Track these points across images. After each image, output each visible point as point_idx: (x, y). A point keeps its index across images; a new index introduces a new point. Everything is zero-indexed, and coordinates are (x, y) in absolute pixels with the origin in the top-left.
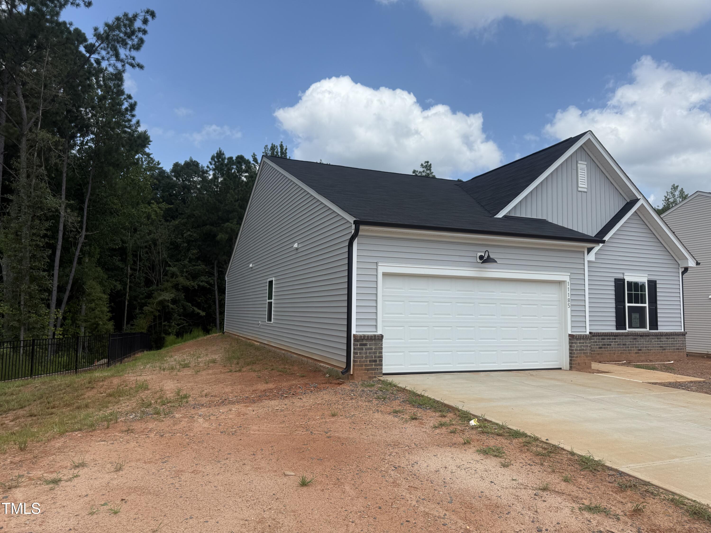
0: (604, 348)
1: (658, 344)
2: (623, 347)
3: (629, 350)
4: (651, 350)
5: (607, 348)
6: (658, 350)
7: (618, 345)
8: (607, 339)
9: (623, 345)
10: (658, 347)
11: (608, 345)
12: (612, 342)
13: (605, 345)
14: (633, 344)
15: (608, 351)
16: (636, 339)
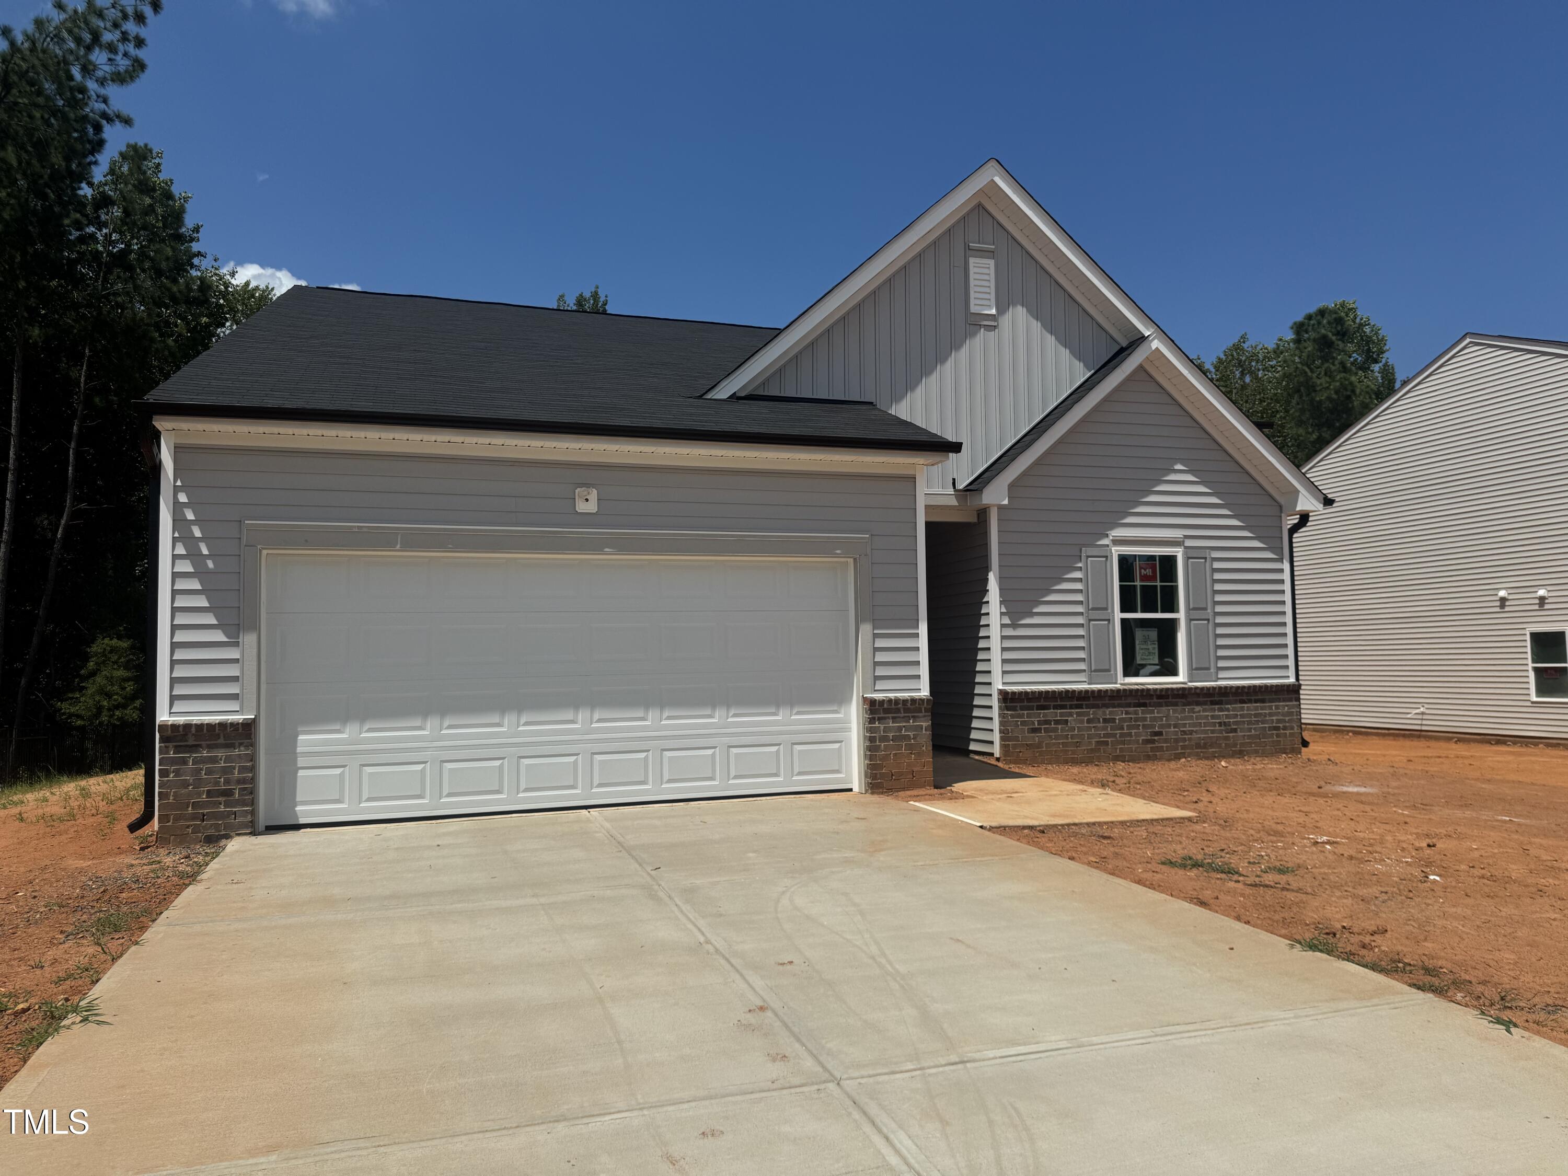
0: (1046, 730)
1: (1213, 717)
2: (1105, 728)
3: (1122, 735)
4: (1191, 732)
5: (1056, 730)
6: (1213, 732)
7: (1089, 721)
8: (1055, 707)
9: (1105, 721)
10: (1214, 724)
11: (1057, 722)
12: (1071, 715)
13: (1047, 722)
14: (1136, 720)
15: (1057, 738)
16: (1144, 705)
